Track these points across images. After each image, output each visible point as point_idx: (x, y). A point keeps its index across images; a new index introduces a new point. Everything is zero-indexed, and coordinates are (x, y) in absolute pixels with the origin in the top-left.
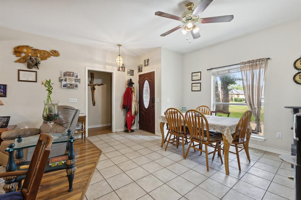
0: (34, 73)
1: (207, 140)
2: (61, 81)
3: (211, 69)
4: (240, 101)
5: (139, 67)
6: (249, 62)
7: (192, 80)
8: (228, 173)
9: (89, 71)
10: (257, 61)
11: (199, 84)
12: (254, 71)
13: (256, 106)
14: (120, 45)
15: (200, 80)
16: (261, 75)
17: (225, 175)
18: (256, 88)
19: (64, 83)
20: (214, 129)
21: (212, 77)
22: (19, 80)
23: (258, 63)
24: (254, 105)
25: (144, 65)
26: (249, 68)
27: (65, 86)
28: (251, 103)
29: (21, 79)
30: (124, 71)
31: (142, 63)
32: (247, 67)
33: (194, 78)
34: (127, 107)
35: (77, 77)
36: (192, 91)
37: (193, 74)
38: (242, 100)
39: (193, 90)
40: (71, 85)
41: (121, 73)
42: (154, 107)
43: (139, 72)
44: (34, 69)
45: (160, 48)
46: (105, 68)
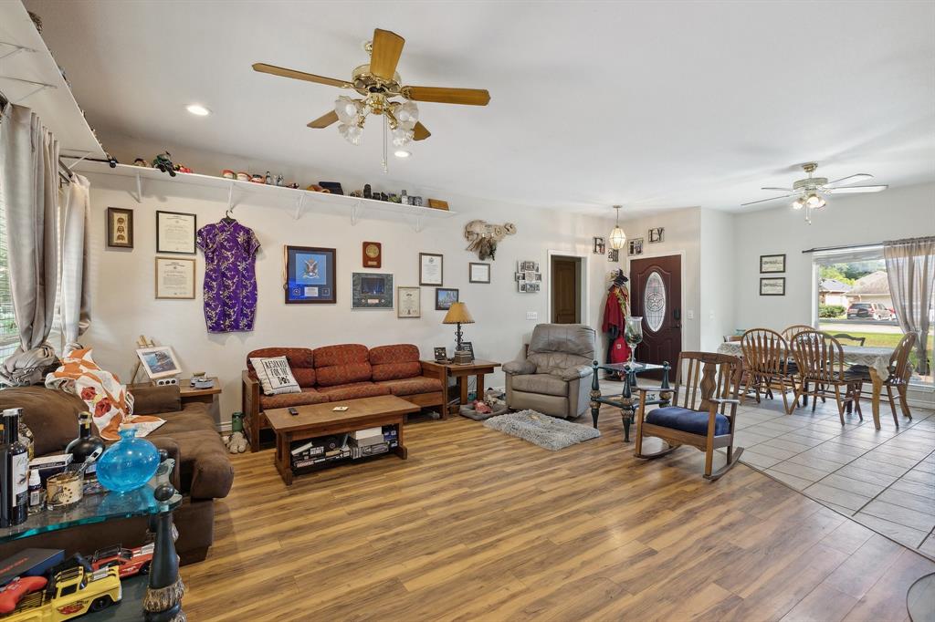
0: (486, 267)
1: (840, 379)
2: (517, 279)
3: (812, 250)
4: (830, 316)
5: (632, 243)
6: (903, 241)
7: (761, 272)
8: (878, 428)
9: (552, 256)
10: (920, 240)
11: (782, 281)
12: (915, 258)
13: (918, 327)
14: (617, 207)
15: (784, 271)
16: (929, 268)
17: (874, 431)
18: (919, 293)
19: (522, 282)
20: (853, 361)
21: (815, 267)
22: (471, 282)
23: (922, 244)
24: (914, 325)
25: (646, 239)
26: (902, 252)
27: (524, 288)
28: (906, 319)
29: (473, 279)
30: (603, 253)
31: (644, 235)
32: (898, 249)
33: (765, 268)
34: (615, 329)
35: (537, 270)
36: (761, 294)
37: (764, 259)
38: (836, 311)
39: (763, 292)
40: (531, 286)
41: (598, 256)
42: (678, 328)
43: (632, 252)
44: (486, 261)
45: (697, 208)
46: (575, 251)
